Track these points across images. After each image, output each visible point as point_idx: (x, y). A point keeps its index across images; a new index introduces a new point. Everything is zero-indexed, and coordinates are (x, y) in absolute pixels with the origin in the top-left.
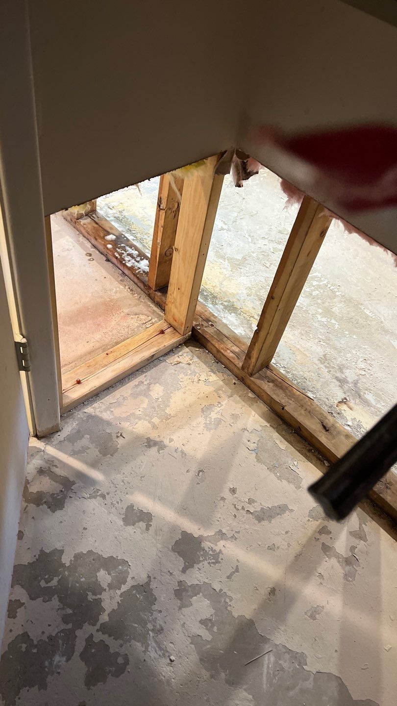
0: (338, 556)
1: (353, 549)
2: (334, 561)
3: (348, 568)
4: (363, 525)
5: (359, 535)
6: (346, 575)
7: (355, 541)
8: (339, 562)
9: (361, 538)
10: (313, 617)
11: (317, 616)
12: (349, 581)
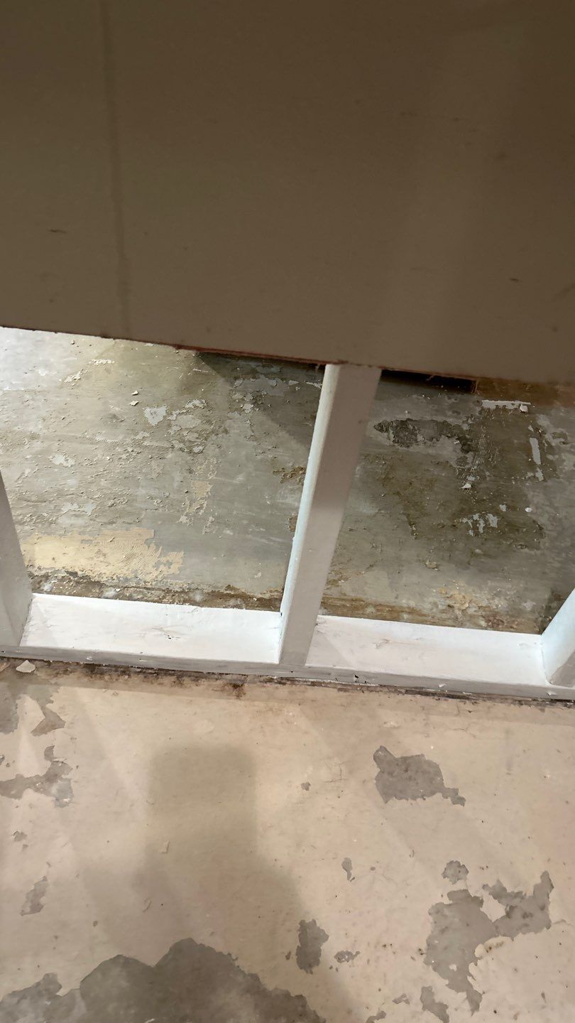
0: (31, 783)
1: (49, 753)
2: (30, 795)
3: (54, 789)
4: (49, 706)
5: (50, 724)
6: (57, 800)
7: (46, 740)
8: (37, 790)
9: (54, 727)
10: (36, 908)
11: (43, 900)
12: (67, 804)
